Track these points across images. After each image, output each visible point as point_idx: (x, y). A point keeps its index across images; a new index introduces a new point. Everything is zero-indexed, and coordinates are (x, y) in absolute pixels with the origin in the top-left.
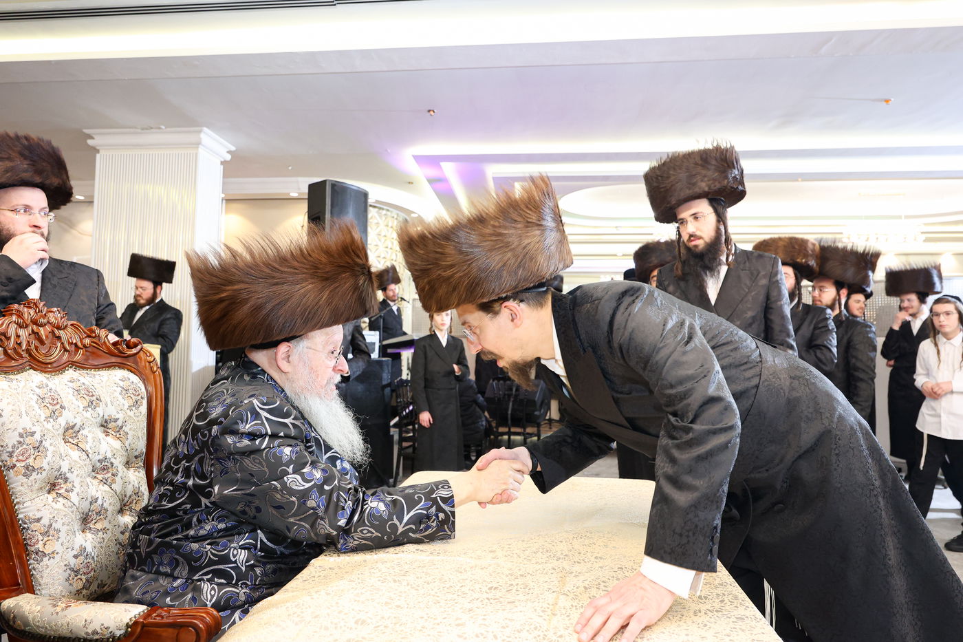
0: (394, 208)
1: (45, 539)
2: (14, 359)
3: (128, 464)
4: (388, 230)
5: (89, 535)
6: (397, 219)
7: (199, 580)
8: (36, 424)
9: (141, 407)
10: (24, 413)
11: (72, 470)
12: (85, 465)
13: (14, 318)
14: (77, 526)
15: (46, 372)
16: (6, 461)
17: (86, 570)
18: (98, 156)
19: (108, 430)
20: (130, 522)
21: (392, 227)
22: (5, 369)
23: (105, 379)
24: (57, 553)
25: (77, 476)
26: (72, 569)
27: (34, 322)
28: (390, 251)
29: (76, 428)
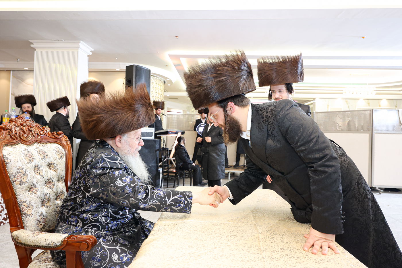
0: (159, 76)
1: (28, 209)
2: (14, 140)
3: (58, 181)
4: (157, 85)
5: (44, 208)
6: (161, 81)
7: (87, 228)
8: (24, 165)
9: (63, 159)
10: (19, 161)
11: (38, 183)
12: (43, 181)
13: (14, 123)
14: (40, 204)
15: (26, 145)
16: (13, 179)
17: (43, 221)
18: (35, 52)
19: (51, 168)
20: (60, 203)
21: (158, 84)
22: (11, 143)
23: (49, 147)
24: (33, 214)
25: (40, 185)
26: (38, 221)
27: (22, 125)
28: (158, 94)
29: (39, 167)
